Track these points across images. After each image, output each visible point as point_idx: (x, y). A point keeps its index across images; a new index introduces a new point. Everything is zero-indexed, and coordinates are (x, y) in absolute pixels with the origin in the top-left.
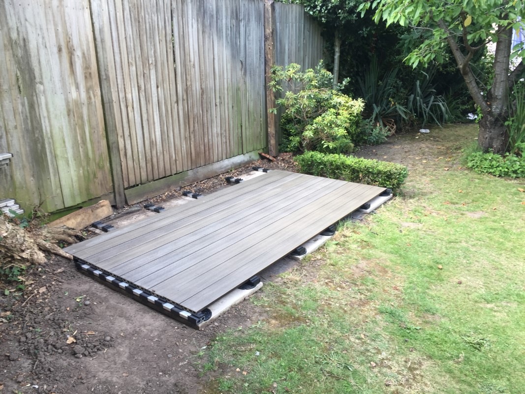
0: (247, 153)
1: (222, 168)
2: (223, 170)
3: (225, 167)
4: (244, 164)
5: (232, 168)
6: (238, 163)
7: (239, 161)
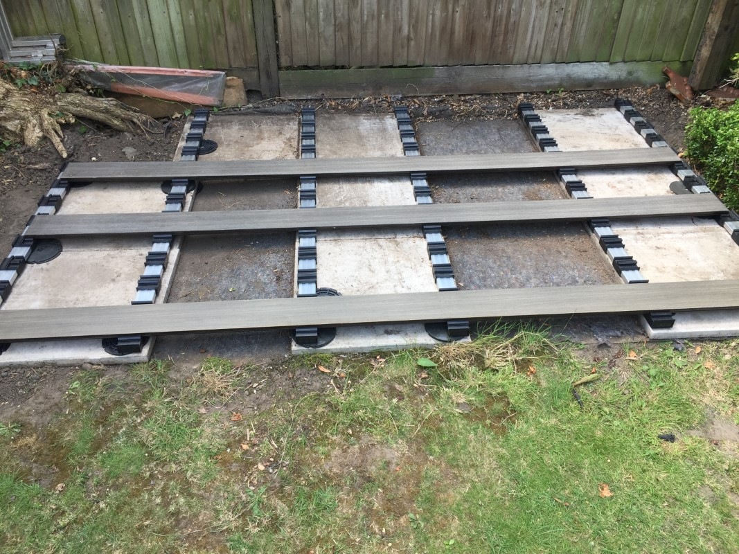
0: (624, 61)
1: (532, 82)
2: (534, 85)
3: (541, 80)
4: (602, 84)
5: (560, 85)
6: (586, 79)
7: (590, 76)
